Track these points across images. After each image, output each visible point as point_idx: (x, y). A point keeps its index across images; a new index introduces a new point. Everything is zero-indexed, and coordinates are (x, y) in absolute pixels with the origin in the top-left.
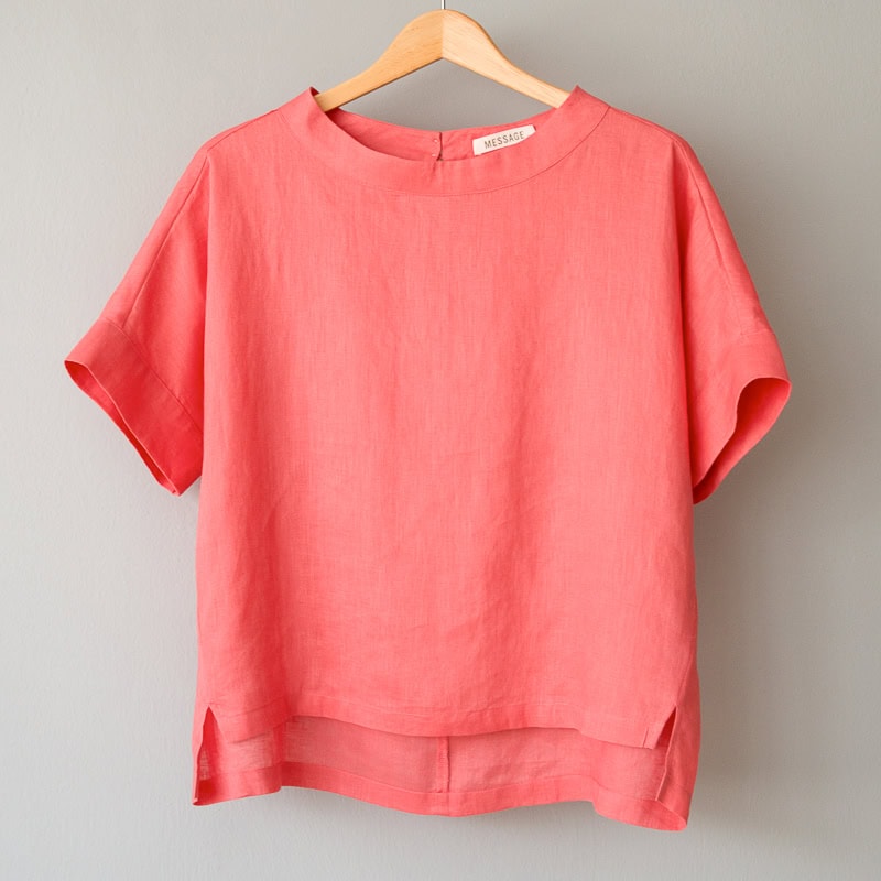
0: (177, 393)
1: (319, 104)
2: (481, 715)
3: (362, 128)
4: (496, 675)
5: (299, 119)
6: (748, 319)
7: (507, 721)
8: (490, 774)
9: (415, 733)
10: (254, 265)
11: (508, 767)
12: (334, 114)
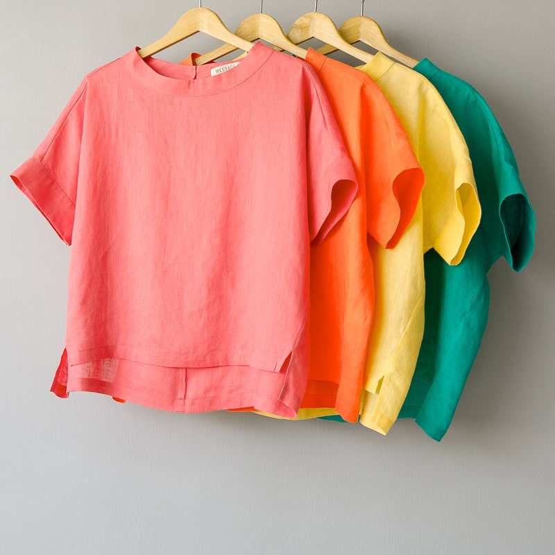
0: (68, 195)
1: (139, 55)
2: (204, 358)
3: (159, 65)
4: (212, 337)
5: (129, 62)
6: (338, 153)
7: (218, 362)
8: (206, 391)
9: (170, 366)
10: (104, 131)
11: (216, 388)
12: (148, 60)
